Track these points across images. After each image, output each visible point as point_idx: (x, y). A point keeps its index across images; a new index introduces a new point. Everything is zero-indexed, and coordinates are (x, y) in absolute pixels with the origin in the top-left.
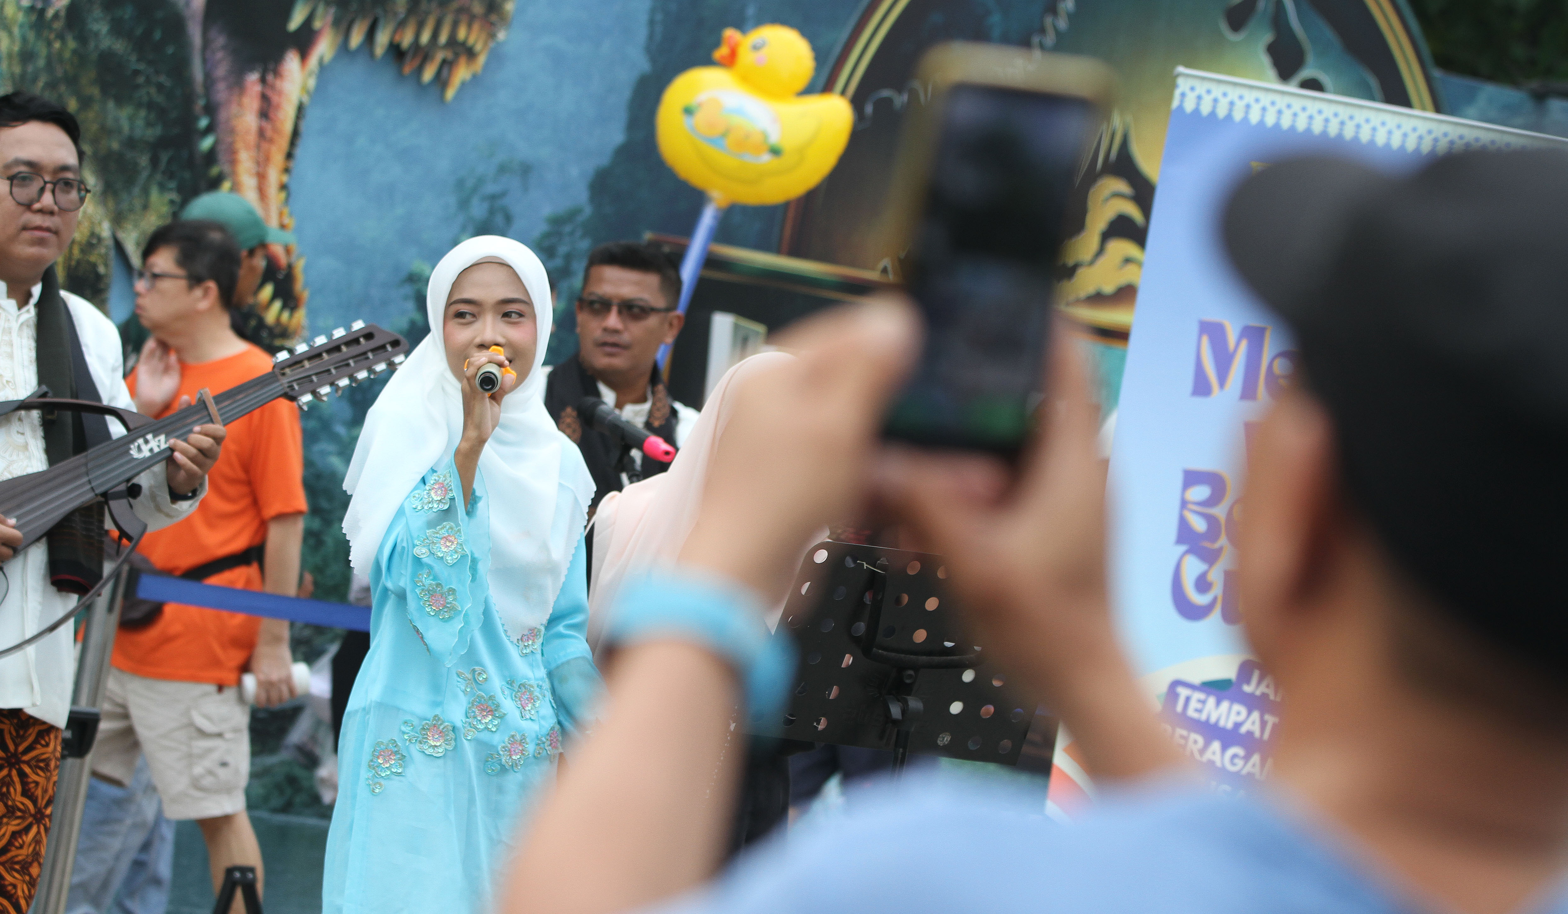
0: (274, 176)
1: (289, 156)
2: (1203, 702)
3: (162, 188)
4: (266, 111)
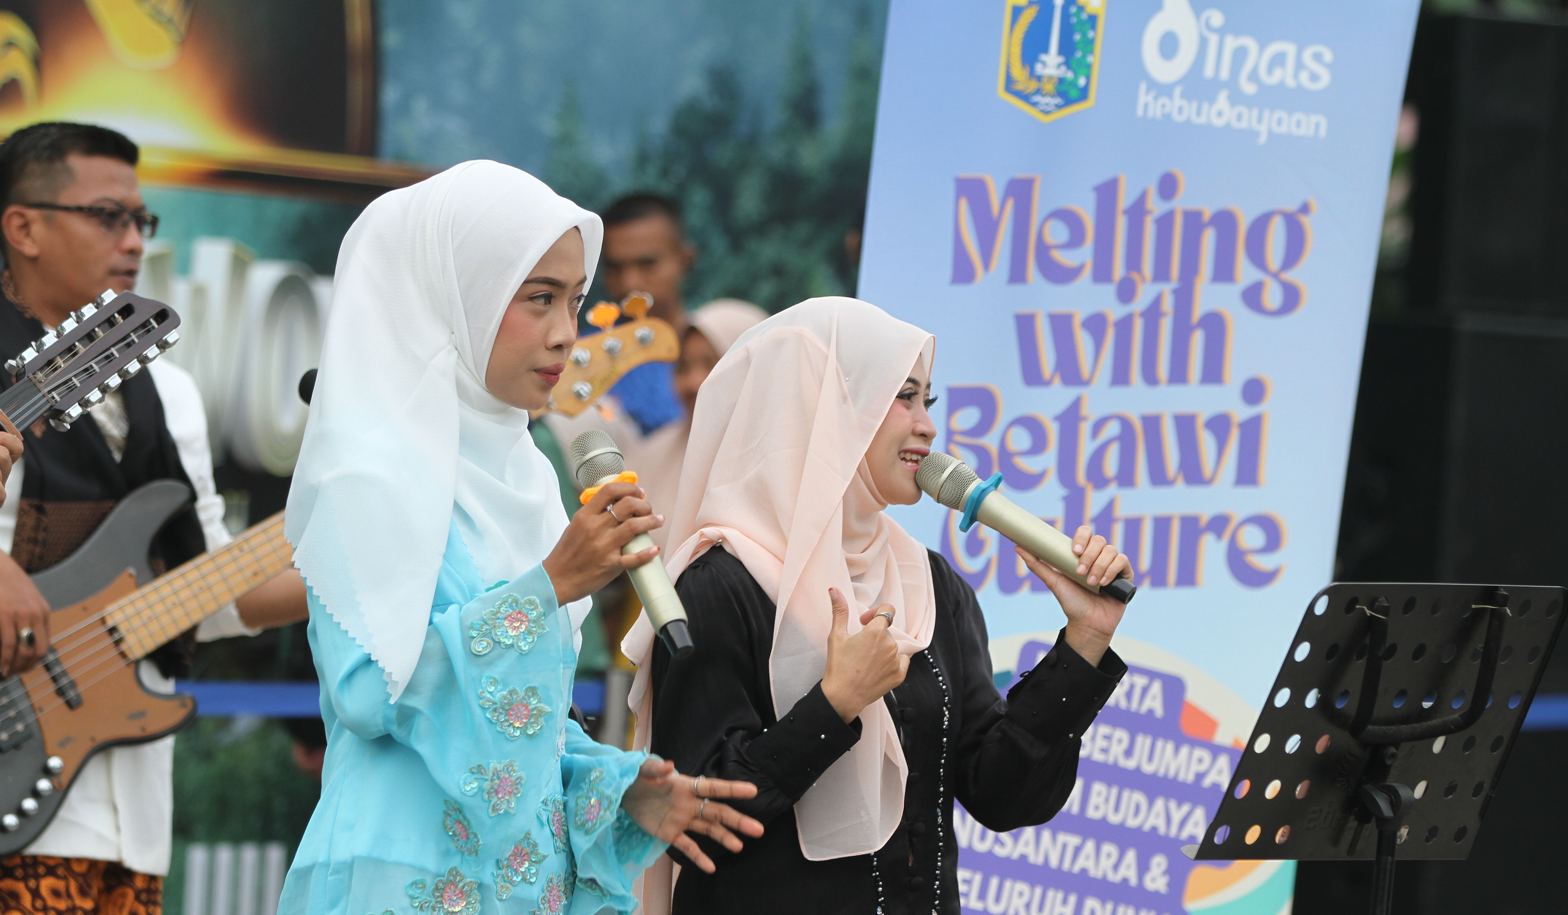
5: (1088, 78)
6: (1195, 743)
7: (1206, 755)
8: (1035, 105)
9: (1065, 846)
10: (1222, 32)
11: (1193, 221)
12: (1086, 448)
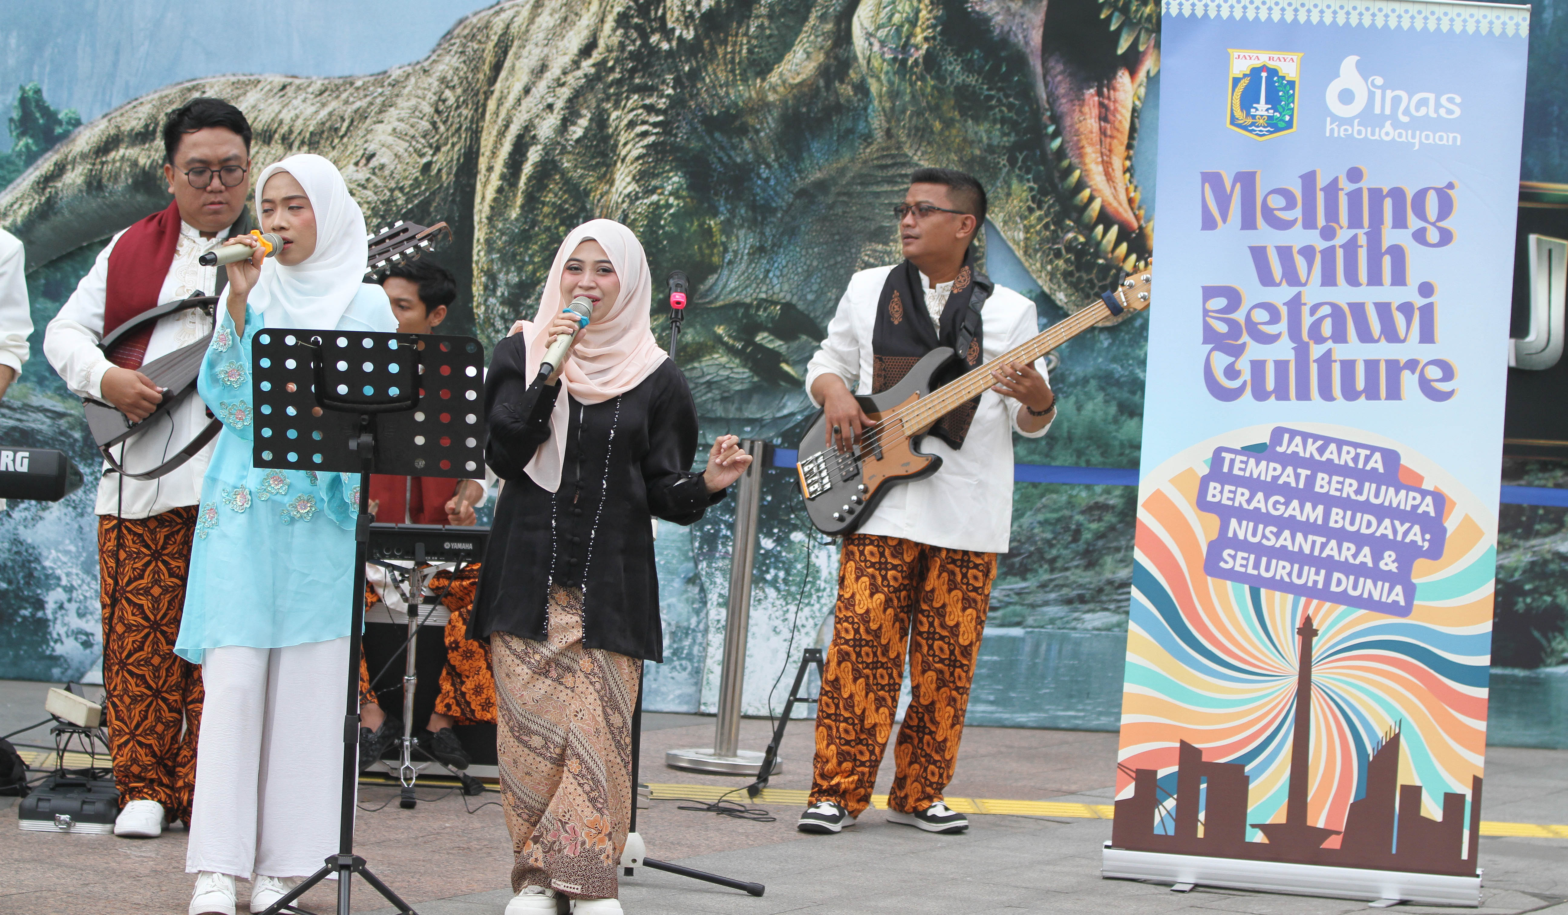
0: (1118, 163)
1: (1129, 147)
2: (1246, 463)
3: (1021, 179)
4: (1105, 115)
5: (1292, 116)
6: (1409, 489)
7: (1418, 497)
8: (1251, 131)
9: (1314, 542)
10: (1383, 88)
11: (1376, 195)
12: (1307, 321)
